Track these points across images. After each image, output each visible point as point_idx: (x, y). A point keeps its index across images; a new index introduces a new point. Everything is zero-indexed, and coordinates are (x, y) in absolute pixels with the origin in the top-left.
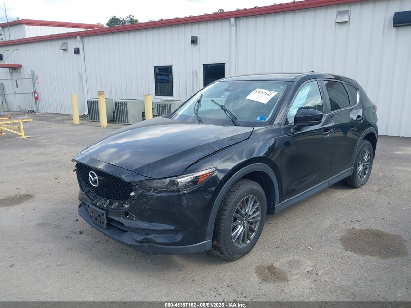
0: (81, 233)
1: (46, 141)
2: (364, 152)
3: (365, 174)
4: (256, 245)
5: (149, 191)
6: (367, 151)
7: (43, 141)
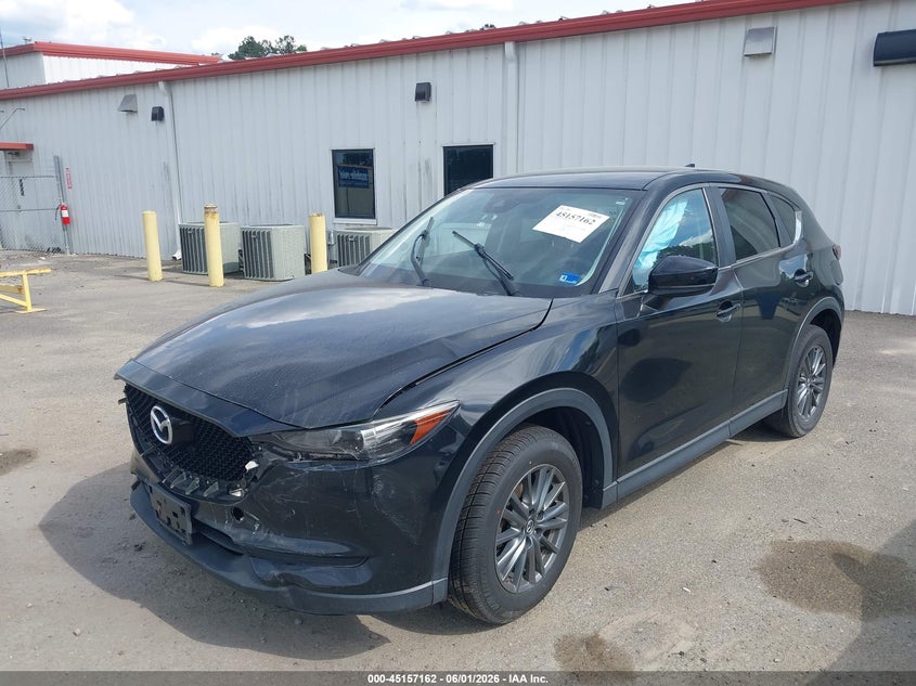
0: (139, 548)
1: (81, 319)
2: (812, 355)
3: (814, 404)
4: (559, 582)
5: (290, 458)
6: (818, 351)
7: (72, 319)
